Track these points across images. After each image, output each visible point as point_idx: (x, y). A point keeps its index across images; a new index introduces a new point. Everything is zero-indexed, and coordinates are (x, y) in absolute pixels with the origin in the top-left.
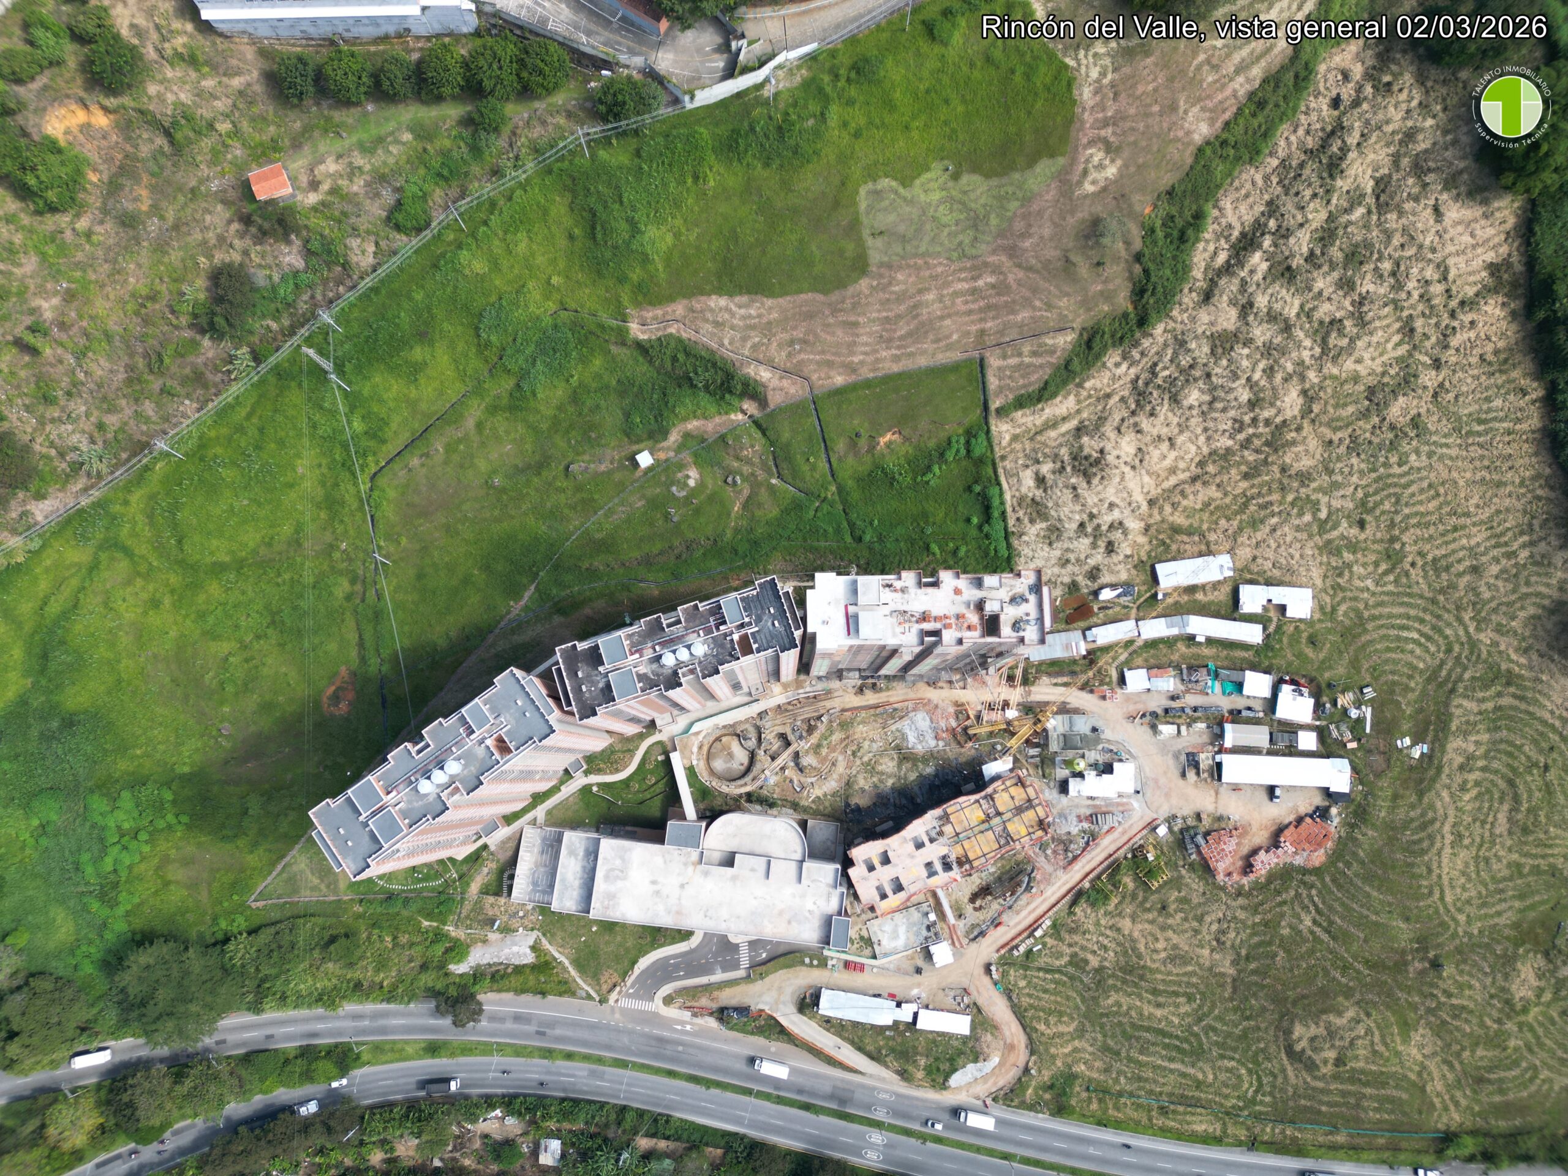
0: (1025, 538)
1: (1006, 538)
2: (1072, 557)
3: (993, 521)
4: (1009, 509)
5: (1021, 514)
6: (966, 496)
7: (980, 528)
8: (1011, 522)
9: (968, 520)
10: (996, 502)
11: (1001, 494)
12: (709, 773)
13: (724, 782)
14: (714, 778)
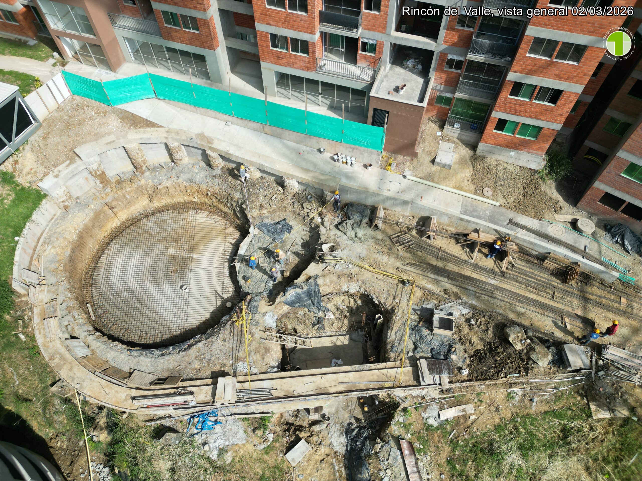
12: (72, 259)
13: (82, 318)
14: (65, 284)
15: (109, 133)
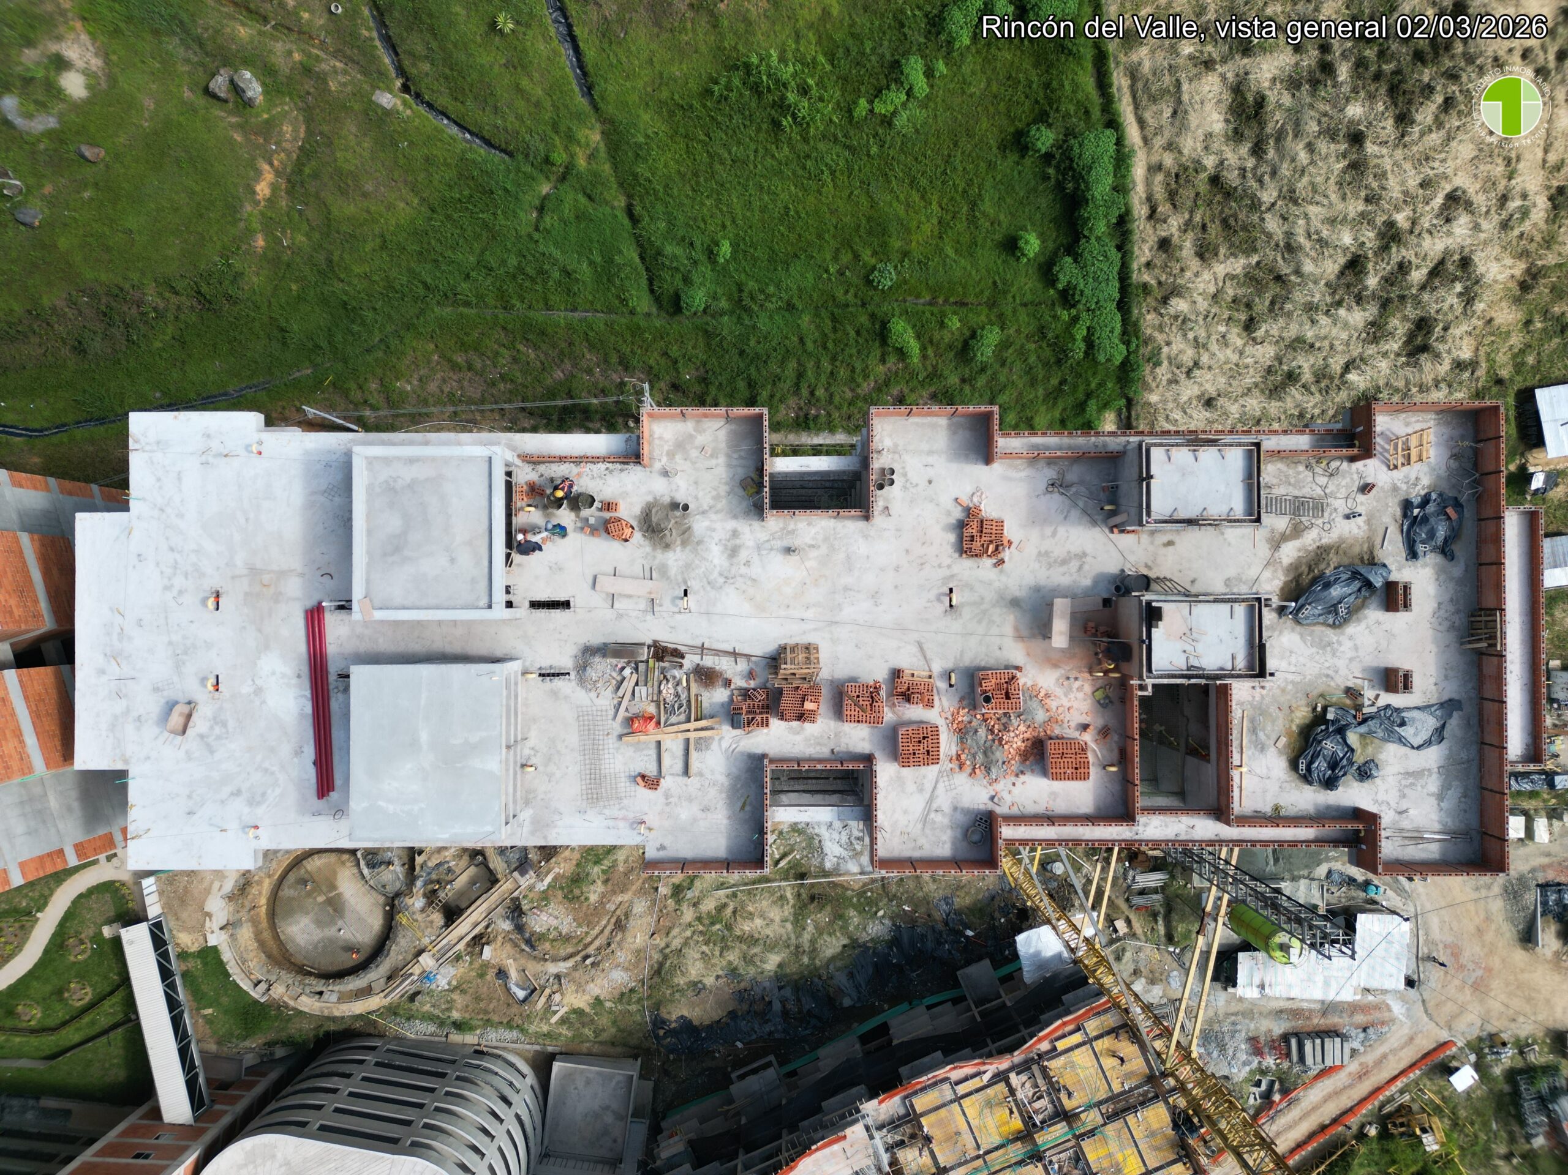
0: (1179, 305)
1: (1123, 306)
2: (1306, 364)
3: (1091, 248)
4: (1140, 210)
5: (1174, 225)
6: (1007, 164)
7: (1047, 271)
8: (1143, 251)
9: (1011, 246)
10: (1101, 185)
11: (1122, 159)
12: (269, 956)
13: (312, 980)
14: (283, 973)
15: (212, 883)
